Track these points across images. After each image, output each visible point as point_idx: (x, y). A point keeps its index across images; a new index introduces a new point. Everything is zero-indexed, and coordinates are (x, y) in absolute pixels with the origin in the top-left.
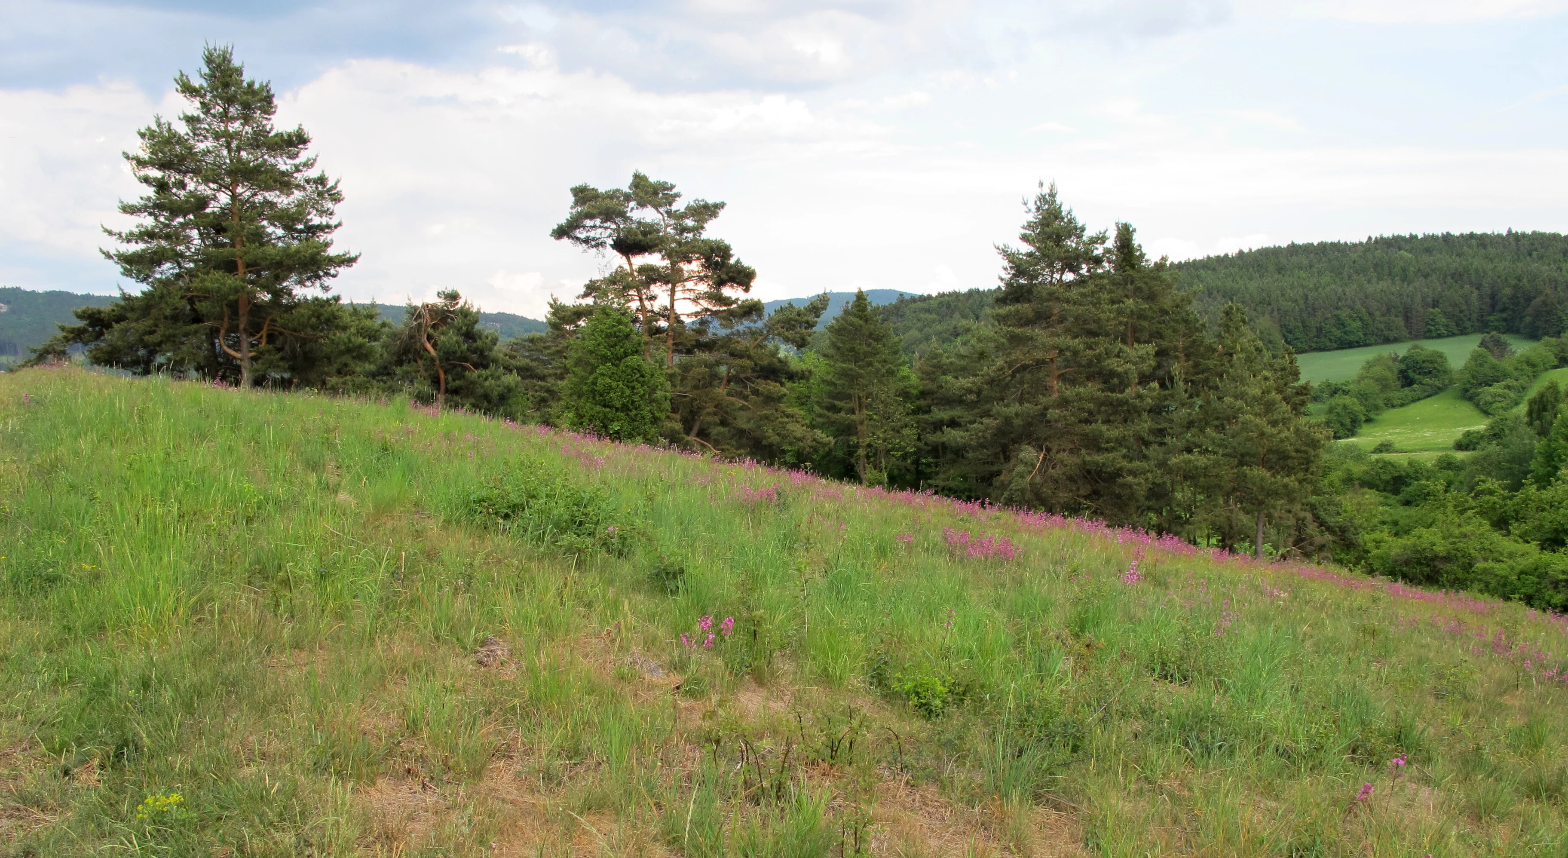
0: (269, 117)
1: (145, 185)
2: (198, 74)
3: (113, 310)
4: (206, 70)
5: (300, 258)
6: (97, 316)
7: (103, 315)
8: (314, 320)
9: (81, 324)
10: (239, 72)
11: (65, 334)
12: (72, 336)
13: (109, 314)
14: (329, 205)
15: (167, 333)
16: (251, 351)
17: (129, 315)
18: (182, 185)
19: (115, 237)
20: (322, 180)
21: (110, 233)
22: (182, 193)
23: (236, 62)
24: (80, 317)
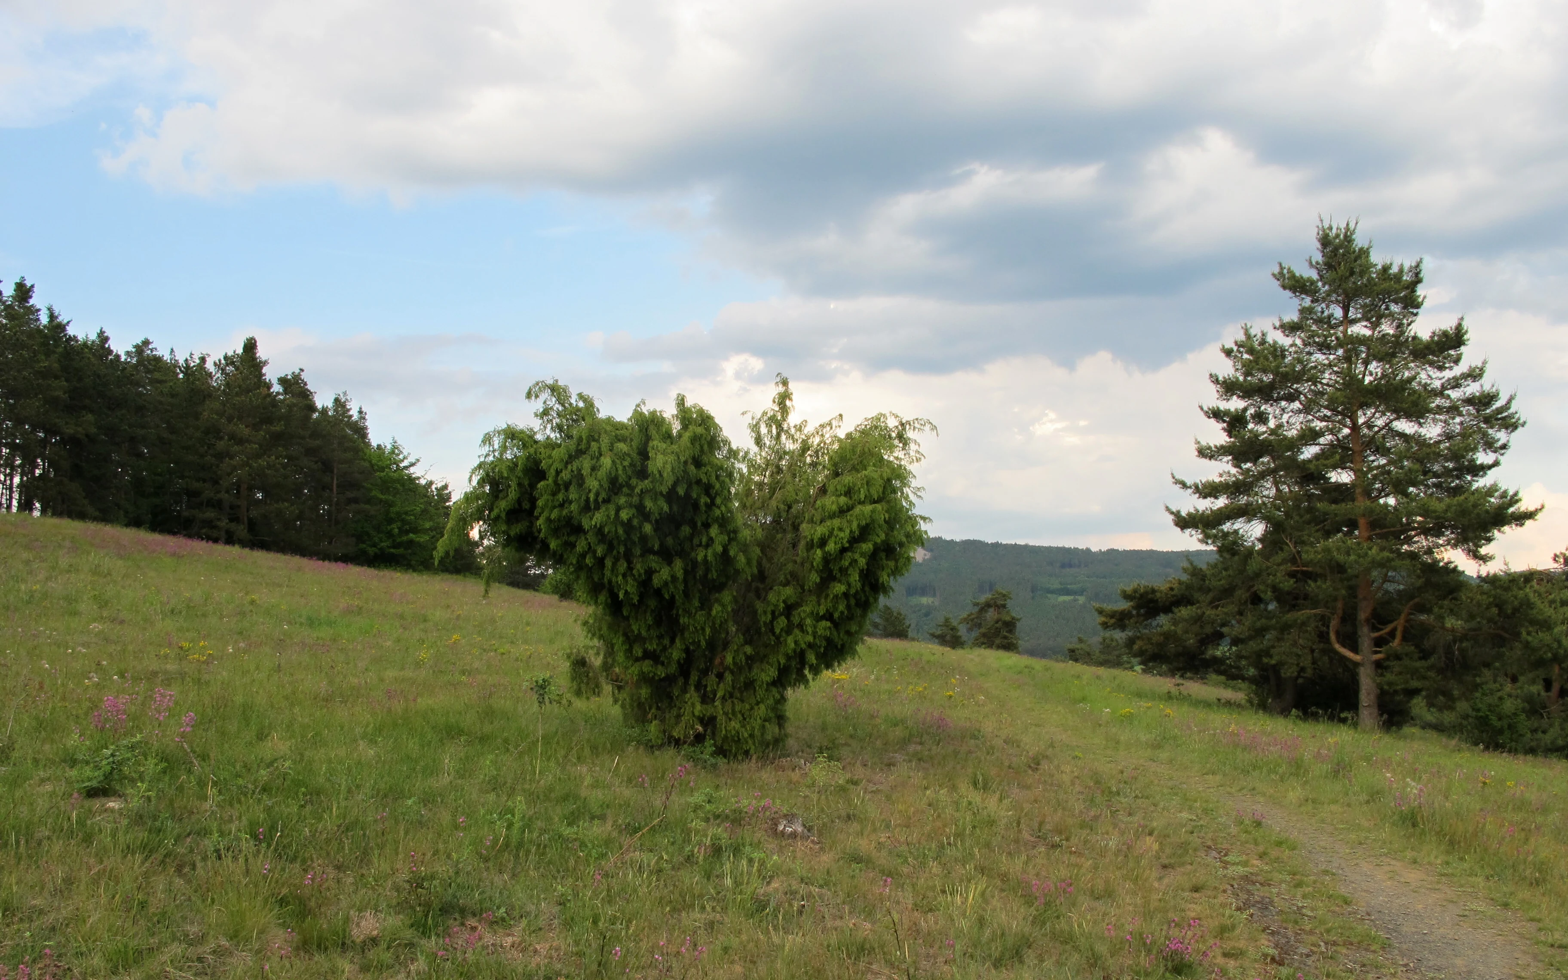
0: (1415, 311)
1: (1213, 420)
2: (1307, 264)
3: (1172, 589)
4: (1318, 257)
5: (1478, 514)
6: (1150, 596)
7: (1158, 595)
8: (1495, 610)
9: (1124, 605)
10: (1364, 253)
11: (1103, 619)
12: (1113, 621)
13: (1166, 594)
14: (1501, 436)
15: (1258, 624)
16: (1376, 652)
17: (1197, 595)
18: (1261, 418)
19: (1190, 491)
20: (1487, 399)
21: (1184, 485)
22: (1262, 428)
23: (1360, 241)
24: (1126, 596)
